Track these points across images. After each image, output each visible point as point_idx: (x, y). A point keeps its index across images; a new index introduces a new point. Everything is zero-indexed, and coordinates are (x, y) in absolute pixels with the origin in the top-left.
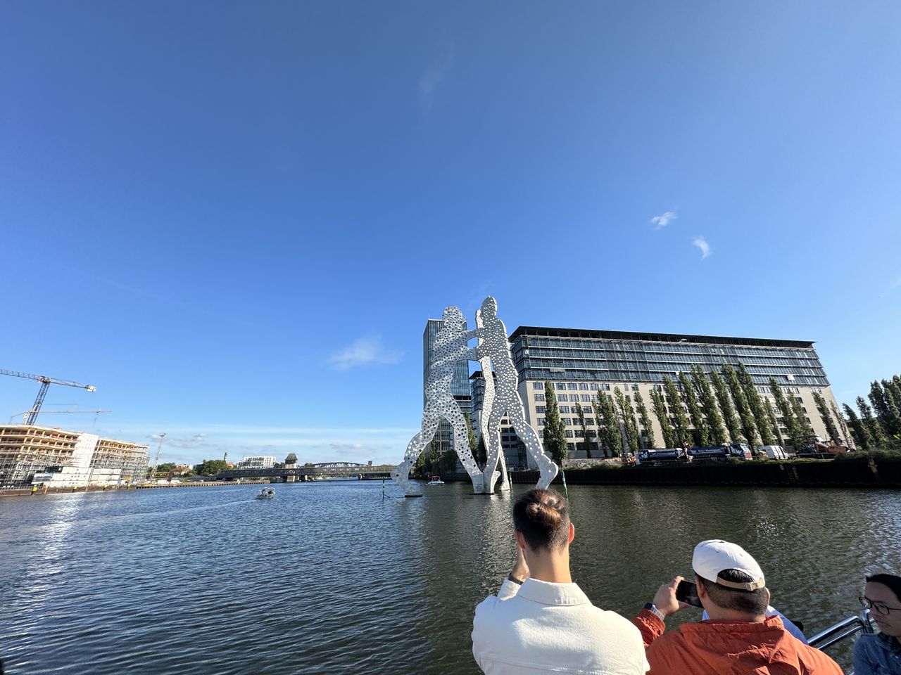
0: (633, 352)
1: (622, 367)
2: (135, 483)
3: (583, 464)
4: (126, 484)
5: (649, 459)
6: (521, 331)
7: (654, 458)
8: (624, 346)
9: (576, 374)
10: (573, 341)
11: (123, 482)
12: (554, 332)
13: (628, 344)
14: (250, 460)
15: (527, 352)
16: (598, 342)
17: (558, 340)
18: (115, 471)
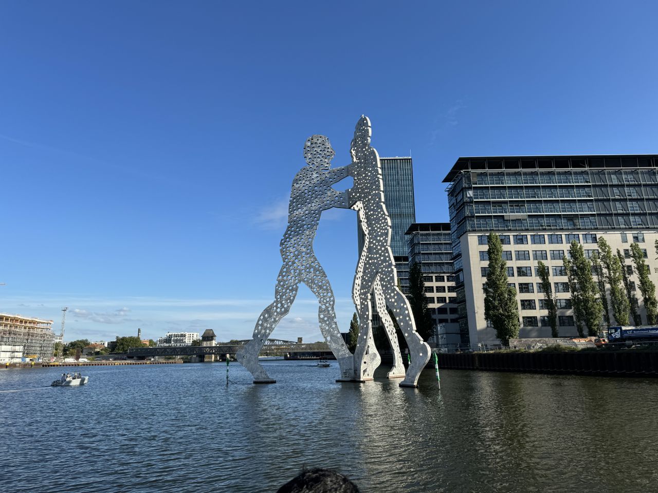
0: (639, 185)
1: (619, 208)
2: (40, 361)
3: (539, 345)
4: (30, 362)
5: (622, 339)
6: (463, 163)
7: (630, 338)
8: (624, 177)
9: (545, 221)
10: (542, 174)
11: (28, 360)
12: (512, 162)
13: (632, 173)
14: (170, 336)
15: (470, 193)
16: (582, 173)
17: (519, 174)
18: (17, 348)
